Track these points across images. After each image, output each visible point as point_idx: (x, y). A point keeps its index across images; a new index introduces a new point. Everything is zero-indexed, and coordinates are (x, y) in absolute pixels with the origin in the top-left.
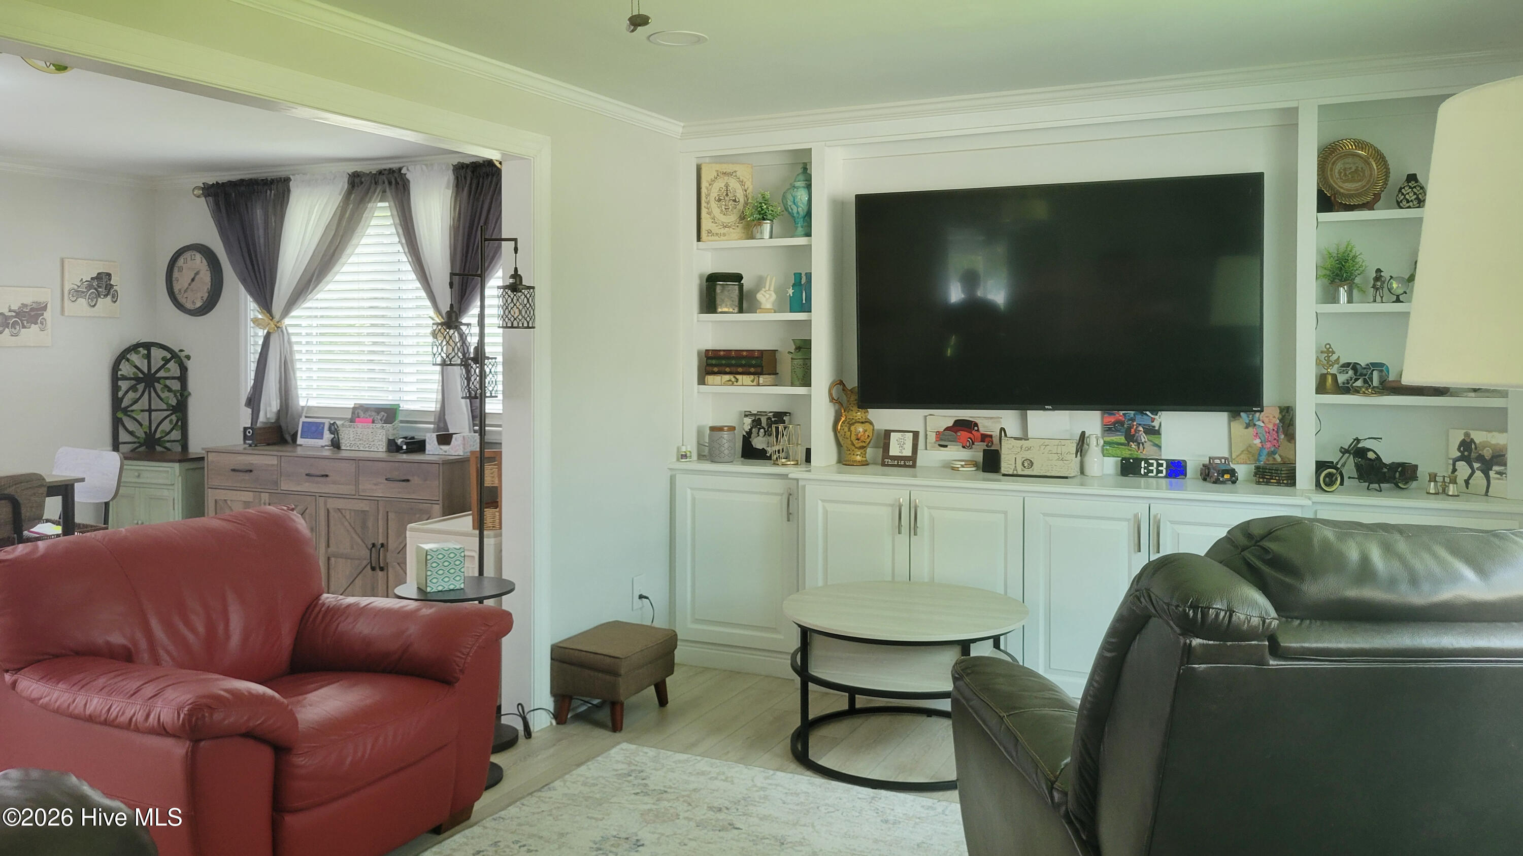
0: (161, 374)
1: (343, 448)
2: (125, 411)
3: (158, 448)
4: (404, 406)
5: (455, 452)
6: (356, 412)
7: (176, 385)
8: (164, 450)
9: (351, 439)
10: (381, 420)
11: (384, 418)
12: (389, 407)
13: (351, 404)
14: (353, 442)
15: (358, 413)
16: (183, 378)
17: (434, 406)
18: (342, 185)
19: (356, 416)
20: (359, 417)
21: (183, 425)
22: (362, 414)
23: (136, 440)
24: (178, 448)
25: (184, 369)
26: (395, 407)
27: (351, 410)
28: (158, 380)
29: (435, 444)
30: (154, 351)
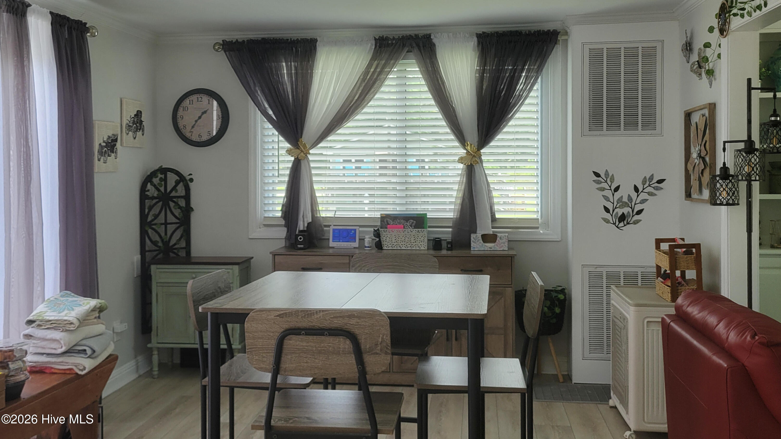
0: (173, 194)
1: (385, 248)
2: (150, 224)
3: (172, 255)
4: (429, 215)
5: (500, 248)
6: (385, 221)
7: (182, 203)
8: (175, 256)
9: (394, 241)
10: (411, 226)
11: (414, 224)
12: (416, 216)
13: (378, 215)
14: (396, 244)
15: (387, 221)
16: (187, 197)
17: (453, 215)
18: (370, 46)
19: (386, 223)
20: (388, 224)
21: (187, 235)
22: (391, 222)
23: (158, 249)
24: (183, 254)
25: (188, 189)
26: (423, 216)
27: (380, 220)
28: (171, 199)
29: (480, 243)
30: (169, 174)
